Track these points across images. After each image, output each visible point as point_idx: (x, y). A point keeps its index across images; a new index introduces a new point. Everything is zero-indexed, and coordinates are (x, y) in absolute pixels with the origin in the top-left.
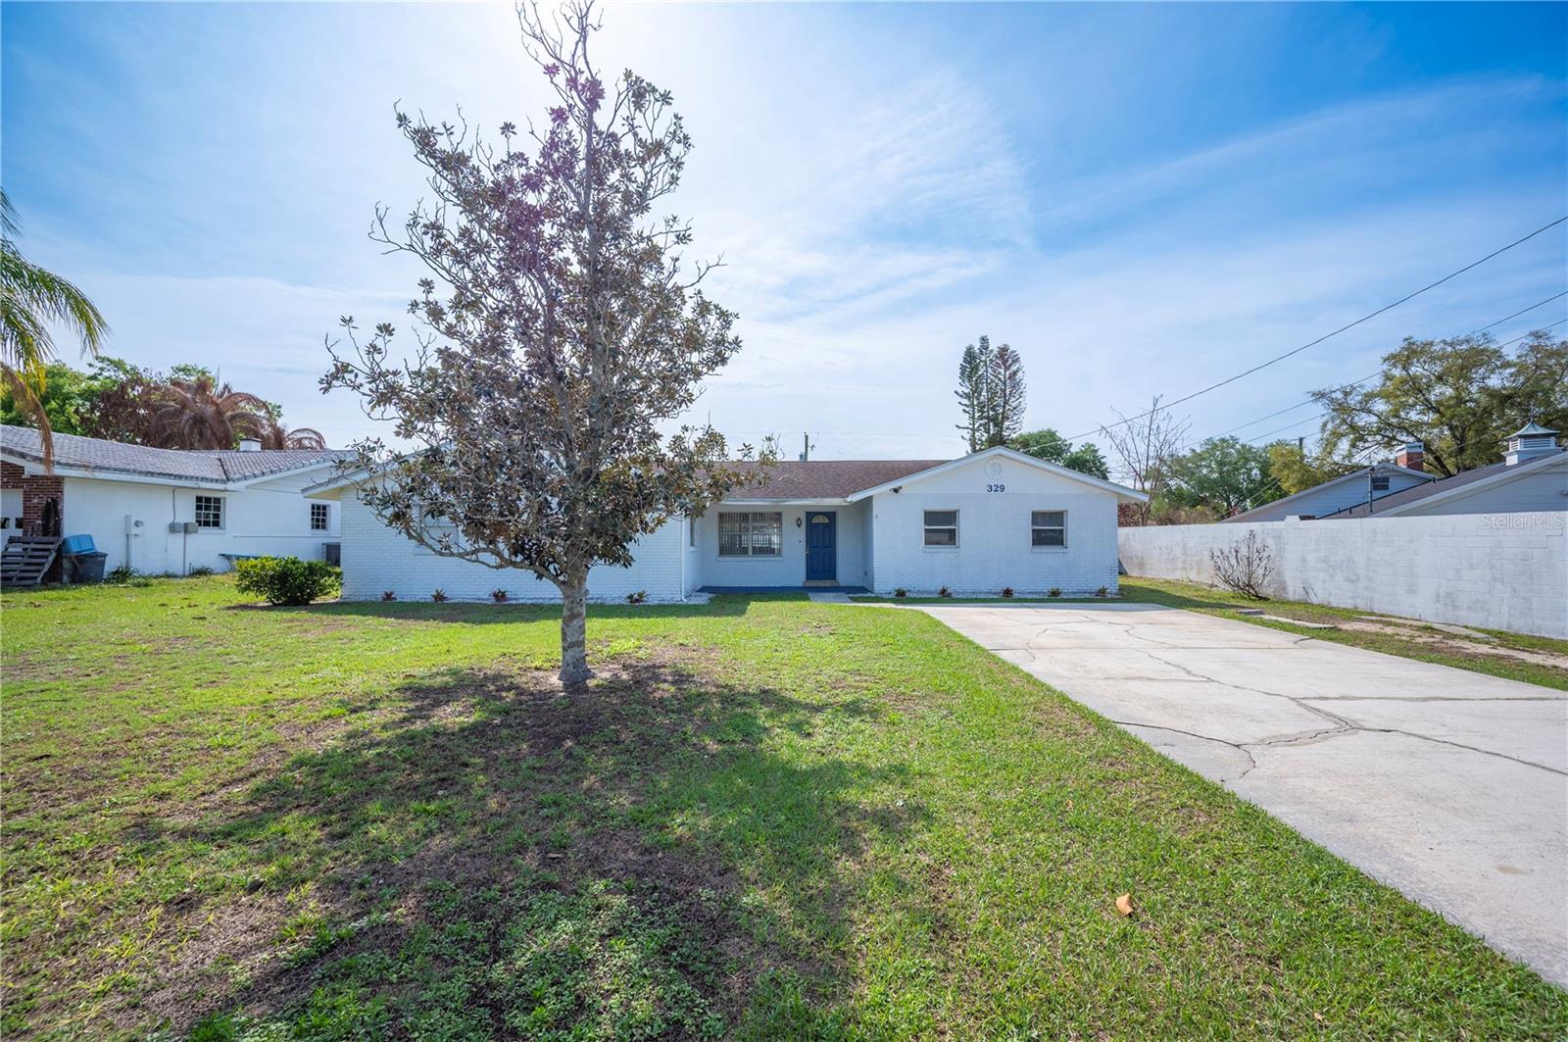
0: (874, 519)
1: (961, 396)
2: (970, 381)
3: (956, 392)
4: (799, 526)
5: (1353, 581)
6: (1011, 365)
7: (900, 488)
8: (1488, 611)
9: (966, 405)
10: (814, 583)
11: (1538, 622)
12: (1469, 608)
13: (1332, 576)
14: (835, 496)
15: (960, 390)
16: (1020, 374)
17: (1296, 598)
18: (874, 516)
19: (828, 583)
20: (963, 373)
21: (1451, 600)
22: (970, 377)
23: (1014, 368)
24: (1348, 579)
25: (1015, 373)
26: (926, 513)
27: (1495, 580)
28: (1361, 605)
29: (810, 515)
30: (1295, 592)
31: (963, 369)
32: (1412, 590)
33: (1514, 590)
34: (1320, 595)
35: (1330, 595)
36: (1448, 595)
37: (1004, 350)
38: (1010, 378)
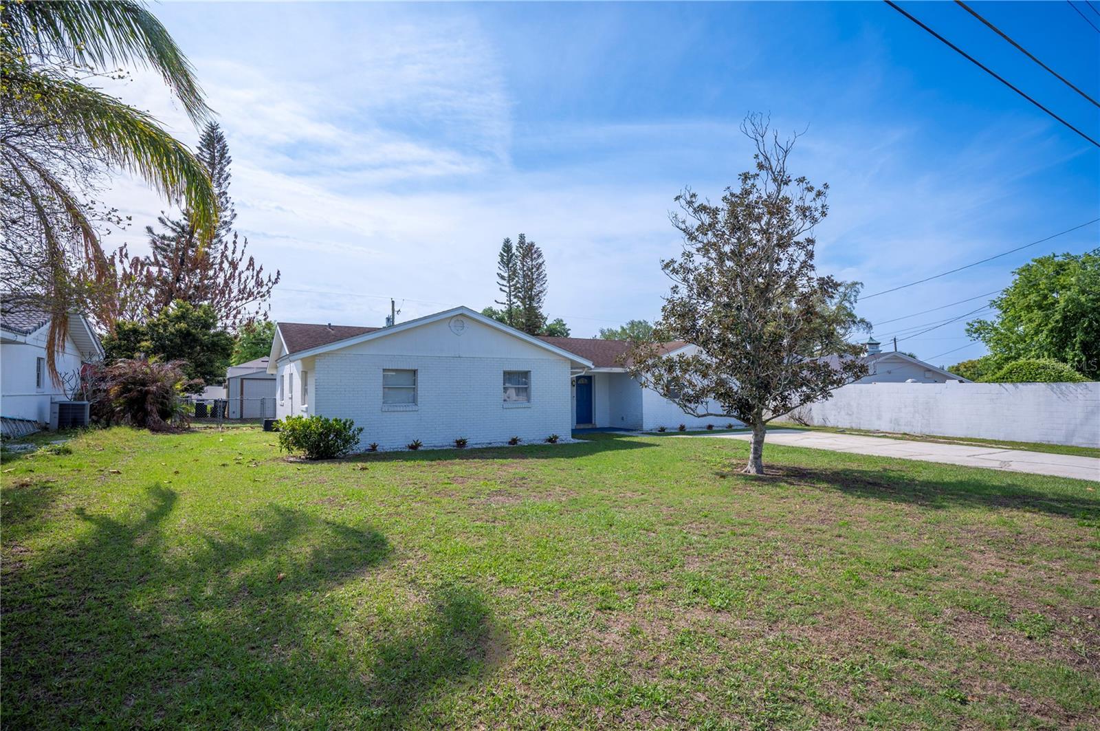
1: (500, 278)
3: (497, 274)
5: (850, 415)
6: (536, 258)
8: (913, 426)
9: (504, 285)
11: (932, 429)
12: (905, 425)
13: (839, 412)
15: (499, 272)
16: (543, 266)
17: (819, 424)
20: (501, 260)
21: (897, 422)
22: (507, 264)
24: (848, 414)
25: (540, 265)
27: (915, 412)
28: (855, 426)
30: (818, 421)
31: (502, 256)
32: (879, 418)
33: (923, 416)
34: (832, 422)
35: (838, 422)
36: (895, 419)
37: (532, 245)
38: (536, 267)
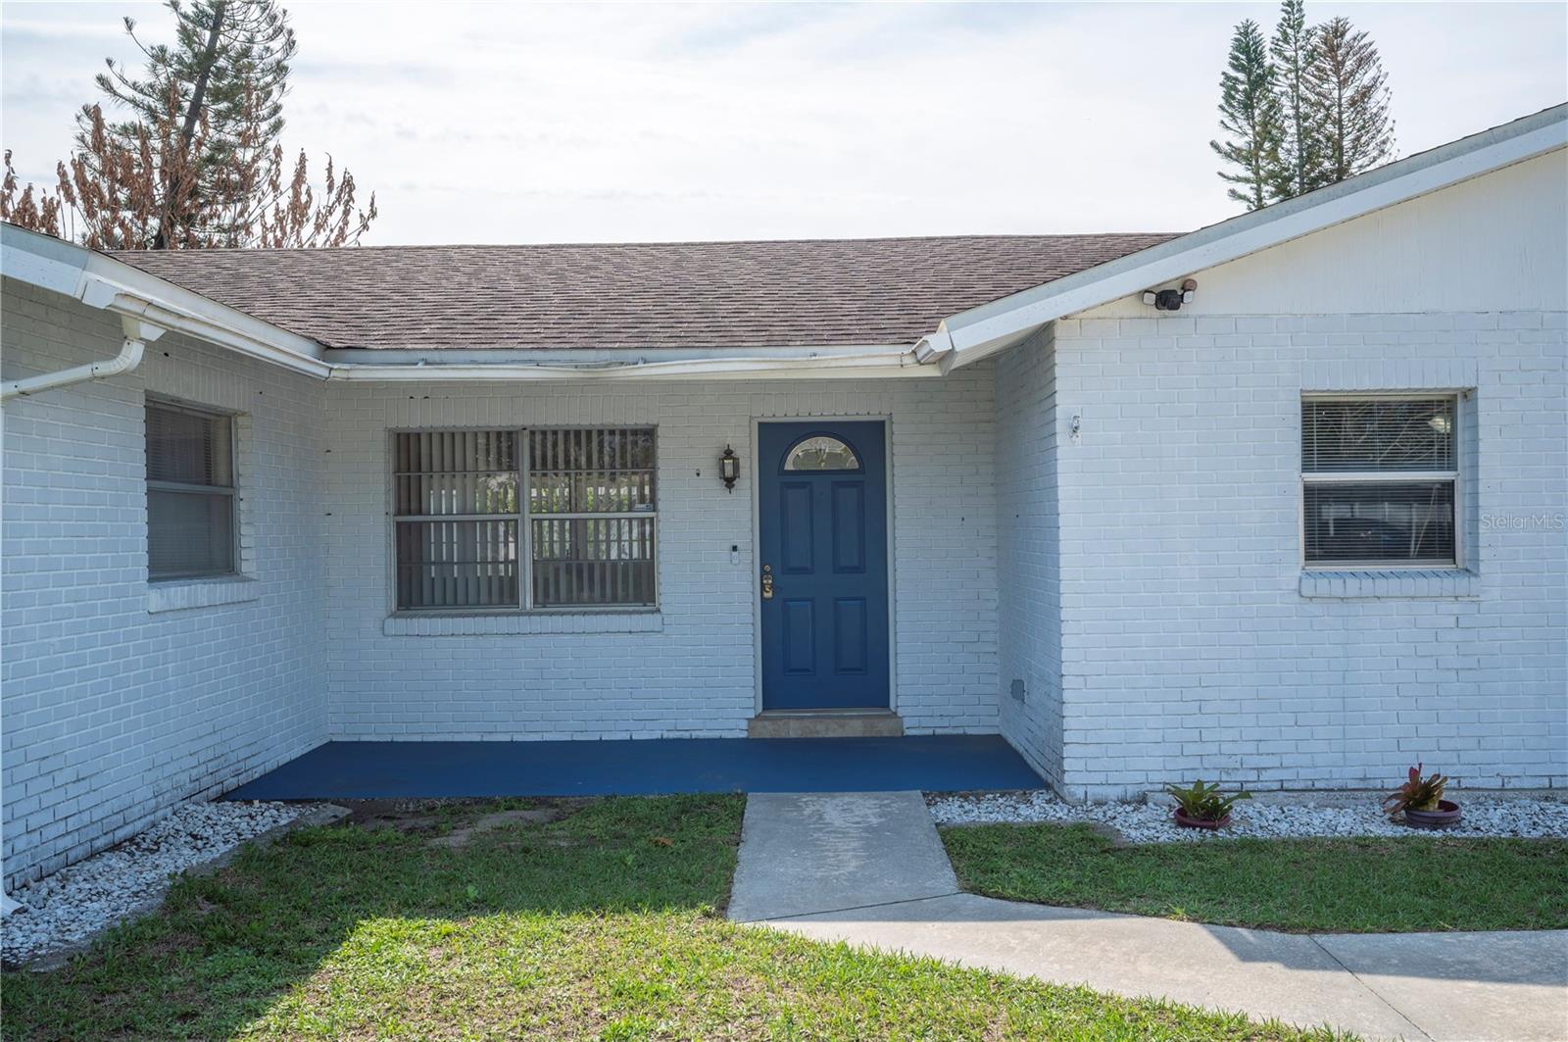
0: (1061, 439)
1: (1228, 155)
2: (1250, 117)
3: (1214, 145)
4: (729, 482)
6: (1352, 73)
7: (1188, 285)
9: (1238, 179)
10: (795, 726)
14: (876, 335)
15: (1224, 138)
16: (1378, 96)
18: (1061, 427)
19: (851, 725)
20: (1228, 97)
22: (1248, 106)
23: (1365, 79)
25: (1366, 93)
26: (1307, 408)
29: (776, 437)
31: (1230, 85)
37: (1337, 31)
38: (1353, 103)
